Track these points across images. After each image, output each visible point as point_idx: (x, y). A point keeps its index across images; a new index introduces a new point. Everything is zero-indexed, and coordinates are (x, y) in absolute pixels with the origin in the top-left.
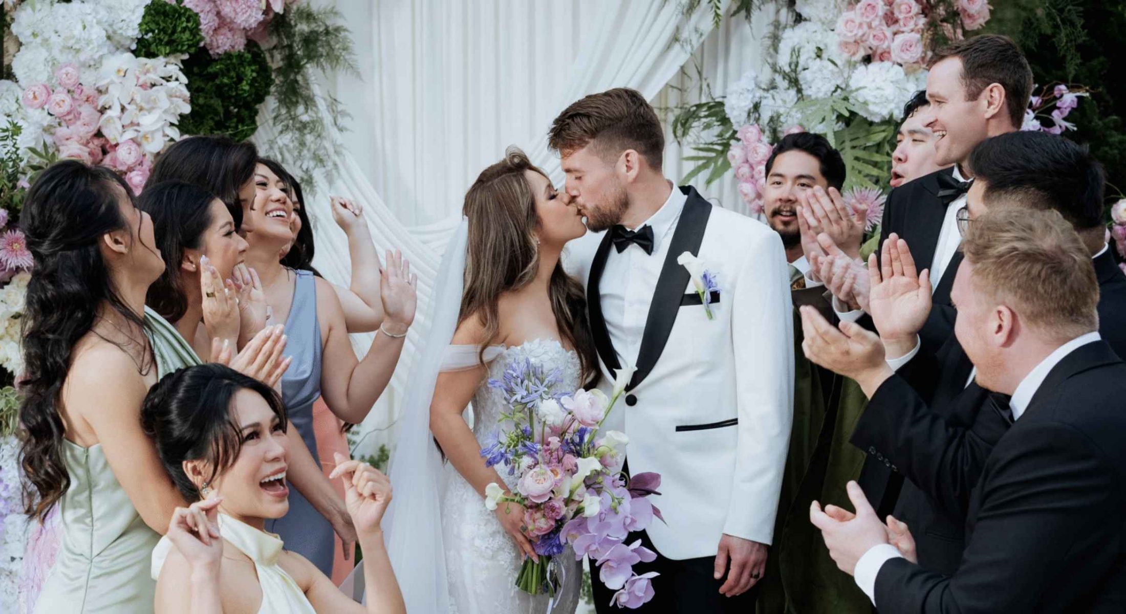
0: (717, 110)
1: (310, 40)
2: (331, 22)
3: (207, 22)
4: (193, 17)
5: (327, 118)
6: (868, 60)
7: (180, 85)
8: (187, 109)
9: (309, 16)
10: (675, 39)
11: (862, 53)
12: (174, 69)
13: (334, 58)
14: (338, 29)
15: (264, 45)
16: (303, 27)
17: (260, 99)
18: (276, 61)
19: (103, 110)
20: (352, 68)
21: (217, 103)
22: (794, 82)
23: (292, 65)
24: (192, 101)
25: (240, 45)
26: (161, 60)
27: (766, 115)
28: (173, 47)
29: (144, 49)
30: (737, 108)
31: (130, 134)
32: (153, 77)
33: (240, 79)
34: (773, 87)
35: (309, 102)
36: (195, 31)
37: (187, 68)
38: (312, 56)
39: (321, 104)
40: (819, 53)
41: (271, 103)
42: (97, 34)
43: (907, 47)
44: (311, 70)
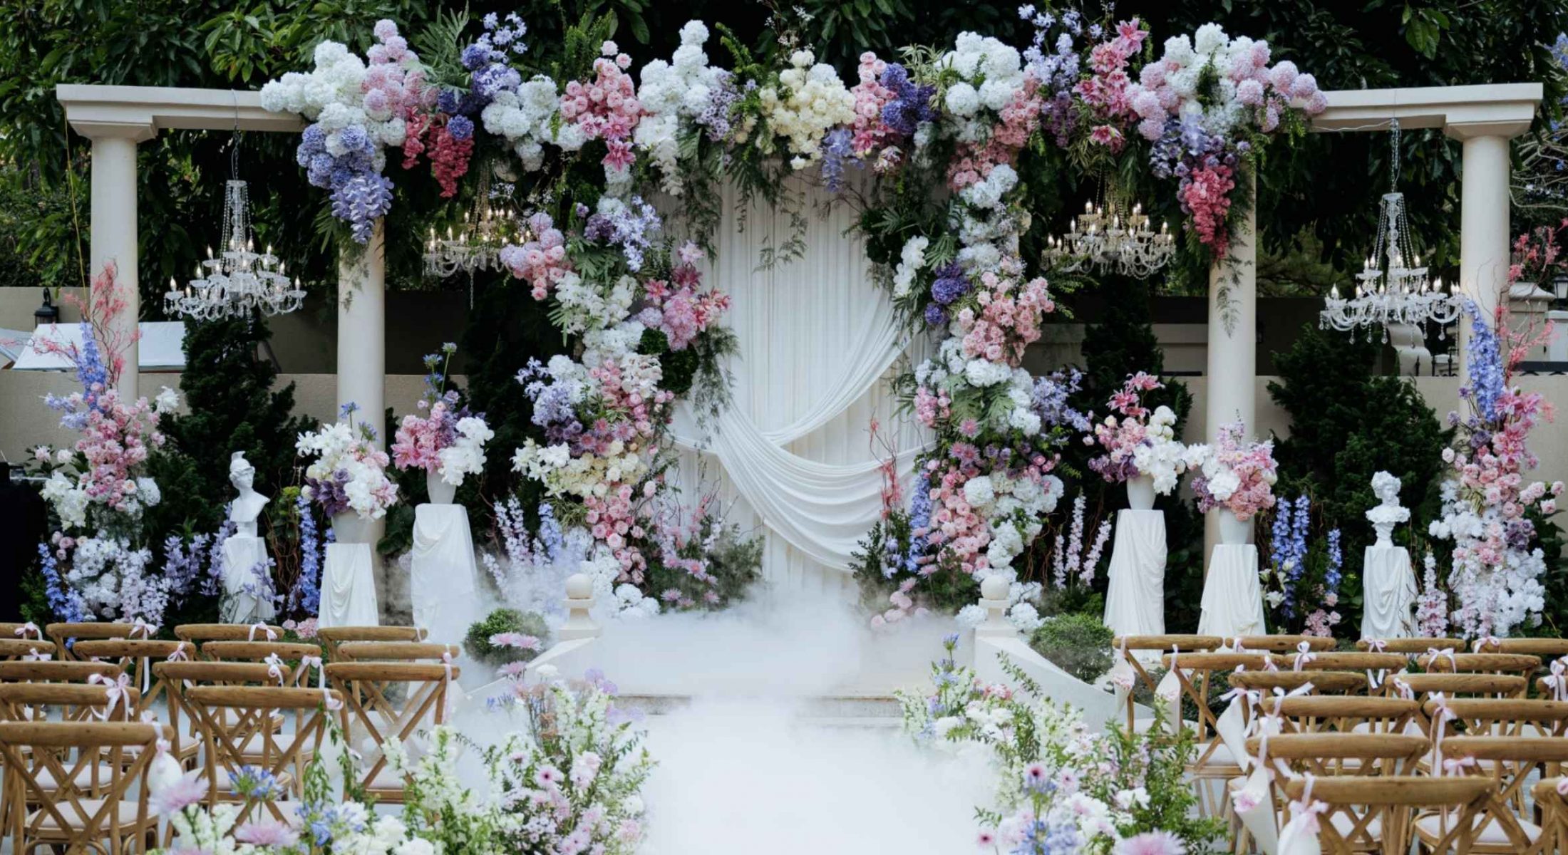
0: (912, 377)
1: (718, 342)
2: (729, 333)
3: (670, 337)
4: (665, 337)
5: (726, 380)
6: (978, 357)
7: (658, 368)
8: (661, 378)
9: (717, 330)
10: (895, 343)
11: (974, 355)
12: (655, 360)
13: (730, 350)
14: (732, 337)
15: (696, 345)
16: (715, 336)
17: (694, 371)
18: (701, 353)
19: (622, 378)
20: (738, 355)
21: (674, 375)
22: (946, 367)
23: (709, 354)
24: (663, 374)
25: (685, 346)
26: (649, 356)
27: (932, 381)
28: (656, 350)
29: (641, 350)
30: (920, 376)
31: (635, 390)
32: (645, 364)
33: (685, 363)
34: (934, 368)
35: (717, 372)
36: (665, 343)
37: (661, 360)
38: (719, 350)
39: (723, 374)
40: (958, 353)
41: (699, 372)
42: (621, 344)
43: (993, 352)
44: (718, 357)
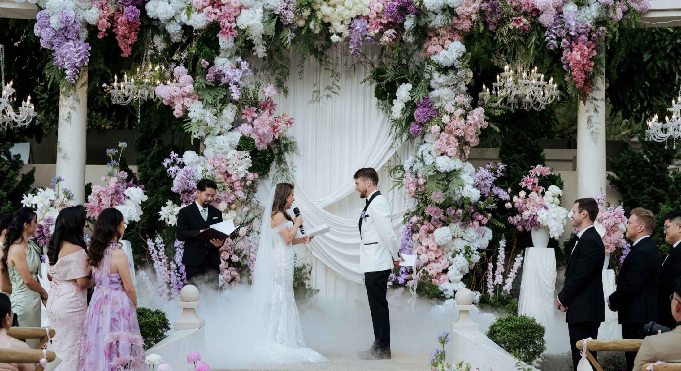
0: (402, 167)
1: (286, 146)
2: (292, 140)
3: (257, 141)
4: (253, 140)
5: (290, 168)
6: (442, 155)
7: (249, 159)
8: (251, 165)
9: (286, 139)
10: (391, 147)
11: (440, 153)
12: (248, 154)
13: (293, 151)
14: (294, 142)
15: (273, 147)
16: (284, 142)
17: (271, 162)
18: (276, 152)
19: (228, 165)
20: (298, 154)
21: (259, 163)
22: (422, 160)
23: (281, 153)
24: (252, 163)
25: (266, 147)
26: (244, 152)
27: (414, 170)
28: (248, 148)
29: (239, 148)
30: (407, 167)
31: (235, 172)
32: (242, 156)
33: (265, 157)
34: (415, 162)
35: (285, 163)
36: (254, 144)
37: (251, 155)
38: (286, 150)
39: (289, 164)
40: (430, 153)
41: (274, 164)
42: (227, 144)
43: (452, 151)
44: (286, 154)
